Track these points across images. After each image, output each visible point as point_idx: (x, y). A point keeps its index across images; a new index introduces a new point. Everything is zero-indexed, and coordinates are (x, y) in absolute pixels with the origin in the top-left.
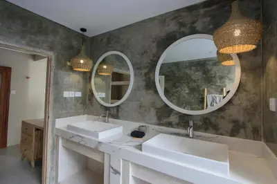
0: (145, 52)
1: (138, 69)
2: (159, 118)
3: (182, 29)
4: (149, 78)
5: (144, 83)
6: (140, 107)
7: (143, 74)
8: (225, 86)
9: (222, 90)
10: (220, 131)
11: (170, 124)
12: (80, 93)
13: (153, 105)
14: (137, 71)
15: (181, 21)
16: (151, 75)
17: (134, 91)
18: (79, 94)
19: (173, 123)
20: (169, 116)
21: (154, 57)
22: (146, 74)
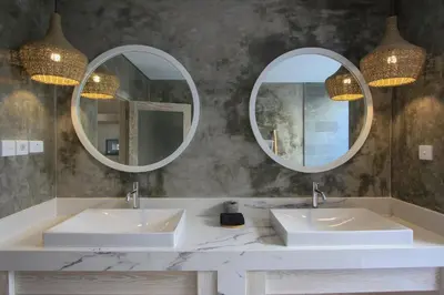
0: (225, 61)
1: (209, 92)
2: (255, 185)
3: (295, 34)
4: (235, 112)
5: (223, 122)
6: (217, 167)
7: (221, 104)
8: (275, 128)
9: (272, 132)
10: (347, 192)
11: (276, 193)
12: (41, 143)
13: (243, 161)
14: (208, 98)
15: (293, 18)
16: (240, 107)
17: (200, 136)
18: (38, 146)
19: (282, 189)
20: (275, 179)
21: (243, 73)
22: (227, 104)
